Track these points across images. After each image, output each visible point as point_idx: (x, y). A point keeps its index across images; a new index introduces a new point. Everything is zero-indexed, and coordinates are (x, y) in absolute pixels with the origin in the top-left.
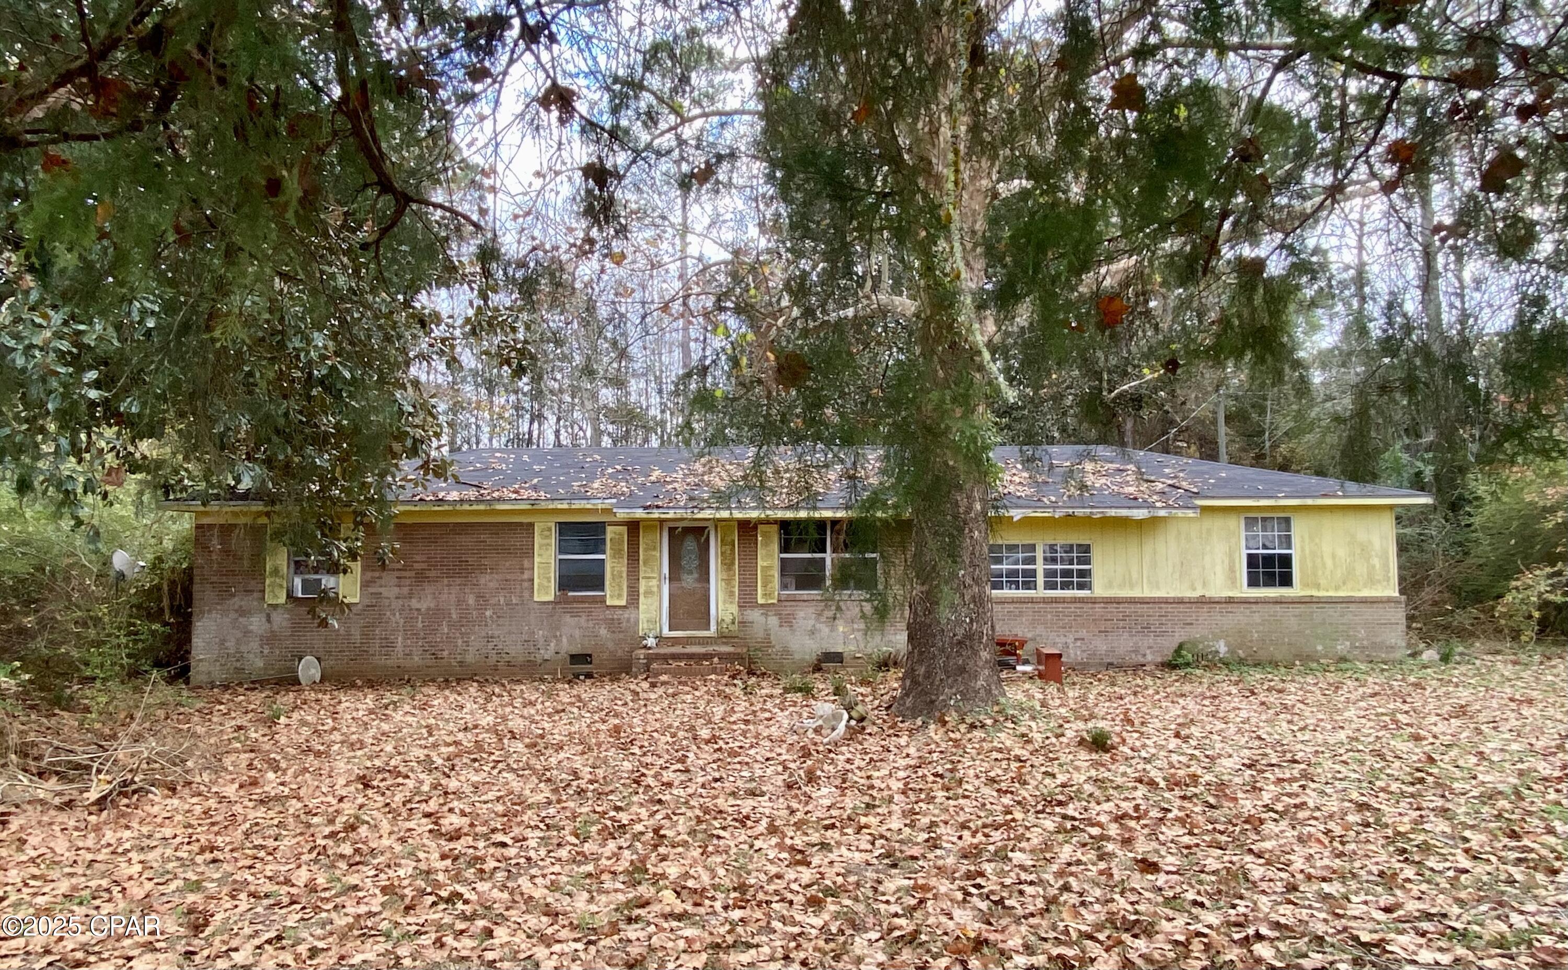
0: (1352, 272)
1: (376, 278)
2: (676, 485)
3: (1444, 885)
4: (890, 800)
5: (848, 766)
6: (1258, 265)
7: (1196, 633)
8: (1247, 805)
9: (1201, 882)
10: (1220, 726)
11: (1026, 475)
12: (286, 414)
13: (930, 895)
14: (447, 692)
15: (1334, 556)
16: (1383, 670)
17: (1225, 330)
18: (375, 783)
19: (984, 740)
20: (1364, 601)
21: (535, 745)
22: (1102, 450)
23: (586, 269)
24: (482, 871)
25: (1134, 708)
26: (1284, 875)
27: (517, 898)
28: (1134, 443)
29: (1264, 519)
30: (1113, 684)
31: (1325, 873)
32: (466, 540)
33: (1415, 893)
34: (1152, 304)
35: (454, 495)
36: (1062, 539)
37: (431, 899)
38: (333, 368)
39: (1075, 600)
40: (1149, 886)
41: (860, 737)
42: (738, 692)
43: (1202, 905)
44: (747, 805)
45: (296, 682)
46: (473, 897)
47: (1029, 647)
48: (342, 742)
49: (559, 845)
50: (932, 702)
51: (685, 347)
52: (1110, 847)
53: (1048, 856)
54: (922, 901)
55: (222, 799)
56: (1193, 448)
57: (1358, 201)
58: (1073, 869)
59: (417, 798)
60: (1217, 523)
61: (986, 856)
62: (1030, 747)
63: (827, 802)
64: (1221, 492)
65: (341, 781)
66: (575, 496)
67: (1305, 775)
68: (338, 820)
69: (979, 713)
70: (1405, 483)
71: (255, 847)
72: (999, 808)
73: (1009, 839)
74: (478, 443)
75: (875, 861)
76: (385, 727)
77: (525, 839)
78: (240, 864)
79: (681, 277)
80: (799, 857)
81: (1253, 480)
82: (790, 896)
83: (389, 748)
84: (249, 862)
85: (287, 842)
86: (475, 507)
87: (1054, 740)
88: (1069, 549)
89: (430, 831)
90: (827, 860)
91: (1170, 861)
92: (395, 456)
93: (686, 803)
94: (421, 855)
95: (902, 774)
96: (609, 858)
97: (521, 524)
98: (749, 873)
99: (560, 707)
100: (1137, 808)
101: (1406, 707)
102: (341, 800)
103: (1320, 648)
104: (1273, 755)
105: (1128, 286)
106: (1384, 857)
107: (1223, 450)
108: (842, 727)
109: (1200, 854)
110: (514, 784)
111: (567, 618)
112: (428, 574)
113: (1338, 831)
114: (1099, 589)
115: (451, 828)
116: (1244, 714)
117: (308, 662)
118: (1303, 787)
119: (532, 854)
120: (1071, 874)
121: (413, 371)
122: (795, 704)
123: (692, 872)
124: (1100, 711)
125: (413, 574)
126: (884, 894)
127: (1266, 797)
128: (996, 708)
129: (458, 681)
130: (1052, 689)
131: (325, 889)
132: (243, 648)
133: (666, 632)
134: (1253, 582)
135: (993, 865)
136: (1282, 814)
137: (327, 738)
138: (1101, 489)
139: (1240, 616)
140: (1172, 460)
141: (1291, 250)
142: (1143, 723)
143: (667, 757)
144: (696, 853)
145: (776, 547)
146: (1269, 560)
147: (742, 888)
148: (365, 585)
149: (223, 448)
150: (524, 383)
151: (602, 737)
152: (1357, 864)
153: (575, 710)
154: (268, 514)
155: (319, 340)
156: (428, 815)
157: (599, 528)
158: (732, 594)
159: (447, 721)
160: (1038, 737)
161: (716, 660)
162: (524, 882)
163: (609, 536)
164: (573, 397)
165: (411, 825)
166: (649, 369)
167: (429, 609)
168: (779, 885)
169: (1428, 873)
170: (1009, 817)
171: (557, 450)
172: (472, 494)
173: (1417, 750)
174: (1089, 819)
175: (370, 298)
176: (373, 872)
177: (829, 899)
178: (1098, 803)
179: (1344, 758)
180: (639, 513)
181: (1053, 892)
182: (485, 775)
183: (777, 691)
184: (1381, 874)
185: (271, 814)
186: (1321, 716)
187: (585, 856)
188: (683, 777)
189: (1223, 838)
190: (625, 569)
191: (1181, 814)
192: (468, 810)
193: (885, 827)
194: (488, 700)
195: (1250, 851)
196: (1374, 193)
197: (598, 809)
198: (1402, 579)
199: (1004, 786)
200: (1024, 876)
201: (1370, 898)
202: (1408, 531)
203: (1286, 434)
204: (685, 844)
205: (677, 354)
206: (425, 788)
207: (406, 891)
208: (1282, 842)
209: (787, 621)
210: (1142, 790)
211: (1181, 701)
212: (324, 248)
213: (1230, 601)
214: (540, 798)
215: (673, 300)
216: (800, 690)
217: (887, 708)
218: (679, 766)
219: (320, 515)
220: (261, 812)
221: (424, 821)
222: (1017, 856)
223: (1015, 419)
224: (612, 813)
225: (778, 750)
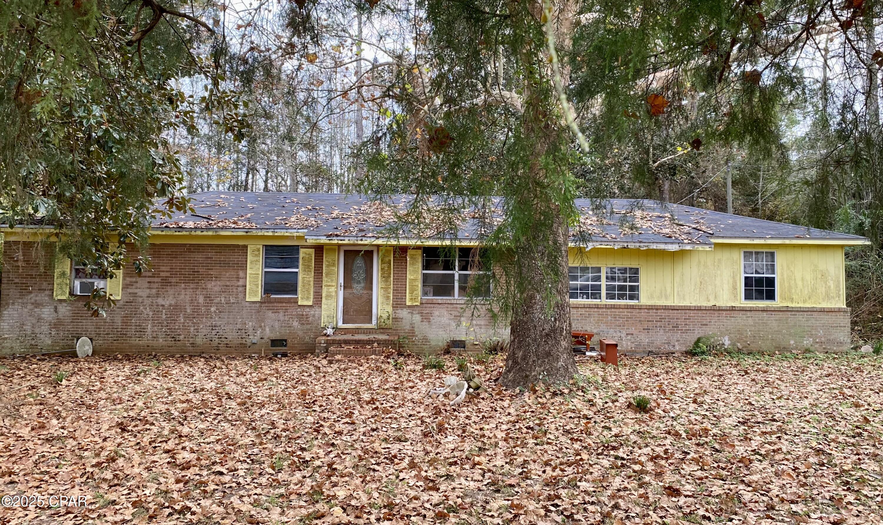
0: (819, 85)
1: (139, 68)
2: (350, 221)
3: (875, 507)
4: (496, 445)
5: (467, 421)
6: (756, 76)
7: (709, 331)
8: (741, 450)
9: (708, 503)
10: (724, 395)
11: (595, 218)
12: (72, 163)
13: (522, 512)
14: (182, 365)
15: (803, 279)
16: (834, 358)
17: (732, 120)
18: (130, 428)
19: (562, 403)
20: (823, 311)
21: (244, 404)
22: (647, 203)
23: (289, 66)
24: (205, 492)
25: (666, 382)
26: (765, 499)
27: (230, 511)
28: (670, 199)
29: (757, 253)
30: (652, 366)
31: (793, 498)
32: (199, 257)
33: (855, 512)
34: (684, 102)
35: (190, 224)
36: (620, 264)
37: (168, 511)
38: (106, 131)
39: (628, 307)
40: (673, 505)
41: (476, 401)
42: (391, 367)
43: (709, 519)
44: (395, 448)
45: (74, 355)
46: (198, 510)
47: (595, 339)
48: (106, 399)
49: (260, 474)
50: (527, 376)
51: (358, 123)
52: (647, 479)
53: (604, 484)
54: (516, 516)
55: (18, 438)
56: (710, 203)
57: (824, 36)
58: (622, 493)
59: (159, 439)
60: (725, 256)
61: (561, 484)
62: (594, 409)
63: (452, 446)
64: (729, 234)
65: (106, 426)
66: (277, 227)
67: (780, 429)
68: (102, 454)
69: (559, 385)
70: (852, 231)
71: (42, 473)
72: (572, 451)
73: (578, 473)
74: (208, 187)
75: (484, 488)
76: (138, 388)
77: (236, 470)
78: (30, 485)
79: (356, 73)
80: (431, 485)
81: (750, 226)
82: (424, 512)
83: (140, 404)
84: (37, 484)
85: (64, 470)
86: (205, 233)
87: (610, 404)
88: (624, 271)
89: (169, 463)
90: (450, 487)
91: (688, 488)
92: (150, 195)
93: (352, 446)
94: (162, 480)
95: (504, 427)
96: (296, 484)
97: (238, 246)
98: (395, 496)
99: (263, 377)
100: (666, 452)
101: (850, 384)
102: (105, 440)
103: (792, 342)
104: (759, 416)
105: (668, 89)
106: (834, 487)
107: (730, 205)
108: (463, 393)
109: (708, 484)
110: (229, 430)
111: (270, 314)
112: (170, 280)
113: (803, 469)
114: (644, 299)
115: (183, 461)
116: (740, 387)
117: (83, 340)
118: (779, 438)
119: (241, 480)
120: (620, 497)
121: (164, 135)
122: (431, 377)
123: (355, 495)
124: (642, 384)
125: (159, 280)
126: (490, 511)
127: (754, 445)
128: (571, 382)
129: (191, 357)
130: (610, 369)
131: (92, 503)
132: (37, 330)
133: (340, 325)
134: (748, 296)
135: (566, 491)
136: (764, 456)
137: (96, 396)
138: (646, 230)
139: (740, 320)
140: (696, 210)
141: (778, 67)
142: (671, 393)
143: (338, 413)
144: (358, 481)
145: (420, 265)
146: (759, 281)
147: (390, 506)
148: (125, 287)
149: (25, 186)
150: (243, 145)
151: (293, 398)
152: (815, 492)
153: (274, 379)
154: (57, 235)
155: (97, 110)
156: (167, 452)
157: (295, 249)
158: (388, 298)
159: (182, 385)
160: (600, 402)
161: (375, 345)
162: (235, 500)
163: (301, 255)
164: (278, 157)
165: (155, 458)
166: (333, 138)
167: (170, 305)
168: (416, 504)
169: (863, 498)
170: (578, 458)
171: (266, 194)
172: (203, 223)
173: (856, 414)
174: (633, 459)
175: (134, 81)
176: (126, 492)
177: (451, 514)
178: (640, 448)
179: (807, 418)
180: (323, 240)
181: (607, 509)
182: (208, 424)
183: (418, 368)
184: (831, 499)
185: (54, 449)
186: (792, 390)
187: (278, 482)
188: (350, 428)
189: (724, 473)
190: (312, 279)
191: (696, 456)
192: (195, 448)
193: (492, 464)
194: (212, 371)
195: (743, 481)
196: (836, 30)
197: (289, 449)
198: (848, 296)
199: (575, 436)
200: (587, 498)
201: (824, 515)
202: (853, 263)
203: (772, 195)
204: (350, 475)
205: (353, 128)
206: (166, 432)
207: (150, 505)
208: (764, 475)
209: (426, 318)
210: (670, 439)
211: (698, 378)
212: (102, 46)
213: (733, 309)
214: (247, 441)
215: (351, 89)
216: (435, 367)
217: (495, 381)
218: (347, 420)
219: (95, 236)
220: (46, 448)
221: (164, 455)
222: (583, 485)
223: (588, 180)
224: (299, 453)
225: (418, 409)
